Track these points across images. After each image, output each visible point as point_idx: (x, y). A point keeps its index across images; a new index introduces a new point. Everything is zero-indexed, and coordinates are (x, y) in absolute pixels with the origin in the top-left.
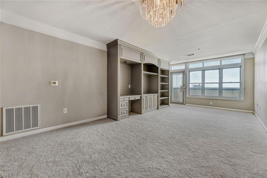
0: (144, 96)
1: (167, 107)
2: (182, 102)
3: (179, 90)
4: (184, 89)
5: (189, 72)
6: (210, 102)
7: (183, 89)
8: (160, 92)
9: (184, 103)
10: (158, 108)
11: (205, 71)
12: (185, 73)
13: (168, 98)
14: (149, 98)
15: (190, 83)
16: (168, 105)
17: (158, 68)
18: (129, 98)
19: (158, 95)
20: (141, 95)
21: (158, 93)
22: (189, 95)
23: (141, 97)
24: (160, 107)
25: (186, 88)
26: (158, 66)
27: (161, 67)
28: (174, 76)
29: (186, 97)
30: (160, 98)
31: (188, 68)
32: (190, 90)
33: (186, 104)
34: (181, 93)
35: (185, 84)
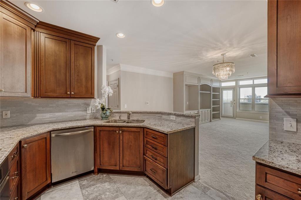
0: (200, 110)
1: (218, 120)
2: (233, 116)
3: (229, 105)
4: (235, 104)
5: (240, 88)
6: (260, 117)
7: (233, 104)
8: (213, 107)
9: (234, 117)
10: (211, 121)
11: (256, 88)
12: (235, 90)
13: (220, 113)
14: (203, 112)
15: (241, 98)
16: (219, 119)
17: (210, 87)
18: (190, 112)
19: (211, 110)
20: (198, 110)
21: (210, 108)
22: (239, 109)
23: (198, 112)
24: (213, 120)
25: (236, 103)
26: (211, 86)
27: (213, 86)
28: (225, 92)
29: (236, 111)
30: (212, 113)
31: (238, 84)
32: (241, 105)
33: (236, 118)
34: (231, 108)
35: (235, 99)
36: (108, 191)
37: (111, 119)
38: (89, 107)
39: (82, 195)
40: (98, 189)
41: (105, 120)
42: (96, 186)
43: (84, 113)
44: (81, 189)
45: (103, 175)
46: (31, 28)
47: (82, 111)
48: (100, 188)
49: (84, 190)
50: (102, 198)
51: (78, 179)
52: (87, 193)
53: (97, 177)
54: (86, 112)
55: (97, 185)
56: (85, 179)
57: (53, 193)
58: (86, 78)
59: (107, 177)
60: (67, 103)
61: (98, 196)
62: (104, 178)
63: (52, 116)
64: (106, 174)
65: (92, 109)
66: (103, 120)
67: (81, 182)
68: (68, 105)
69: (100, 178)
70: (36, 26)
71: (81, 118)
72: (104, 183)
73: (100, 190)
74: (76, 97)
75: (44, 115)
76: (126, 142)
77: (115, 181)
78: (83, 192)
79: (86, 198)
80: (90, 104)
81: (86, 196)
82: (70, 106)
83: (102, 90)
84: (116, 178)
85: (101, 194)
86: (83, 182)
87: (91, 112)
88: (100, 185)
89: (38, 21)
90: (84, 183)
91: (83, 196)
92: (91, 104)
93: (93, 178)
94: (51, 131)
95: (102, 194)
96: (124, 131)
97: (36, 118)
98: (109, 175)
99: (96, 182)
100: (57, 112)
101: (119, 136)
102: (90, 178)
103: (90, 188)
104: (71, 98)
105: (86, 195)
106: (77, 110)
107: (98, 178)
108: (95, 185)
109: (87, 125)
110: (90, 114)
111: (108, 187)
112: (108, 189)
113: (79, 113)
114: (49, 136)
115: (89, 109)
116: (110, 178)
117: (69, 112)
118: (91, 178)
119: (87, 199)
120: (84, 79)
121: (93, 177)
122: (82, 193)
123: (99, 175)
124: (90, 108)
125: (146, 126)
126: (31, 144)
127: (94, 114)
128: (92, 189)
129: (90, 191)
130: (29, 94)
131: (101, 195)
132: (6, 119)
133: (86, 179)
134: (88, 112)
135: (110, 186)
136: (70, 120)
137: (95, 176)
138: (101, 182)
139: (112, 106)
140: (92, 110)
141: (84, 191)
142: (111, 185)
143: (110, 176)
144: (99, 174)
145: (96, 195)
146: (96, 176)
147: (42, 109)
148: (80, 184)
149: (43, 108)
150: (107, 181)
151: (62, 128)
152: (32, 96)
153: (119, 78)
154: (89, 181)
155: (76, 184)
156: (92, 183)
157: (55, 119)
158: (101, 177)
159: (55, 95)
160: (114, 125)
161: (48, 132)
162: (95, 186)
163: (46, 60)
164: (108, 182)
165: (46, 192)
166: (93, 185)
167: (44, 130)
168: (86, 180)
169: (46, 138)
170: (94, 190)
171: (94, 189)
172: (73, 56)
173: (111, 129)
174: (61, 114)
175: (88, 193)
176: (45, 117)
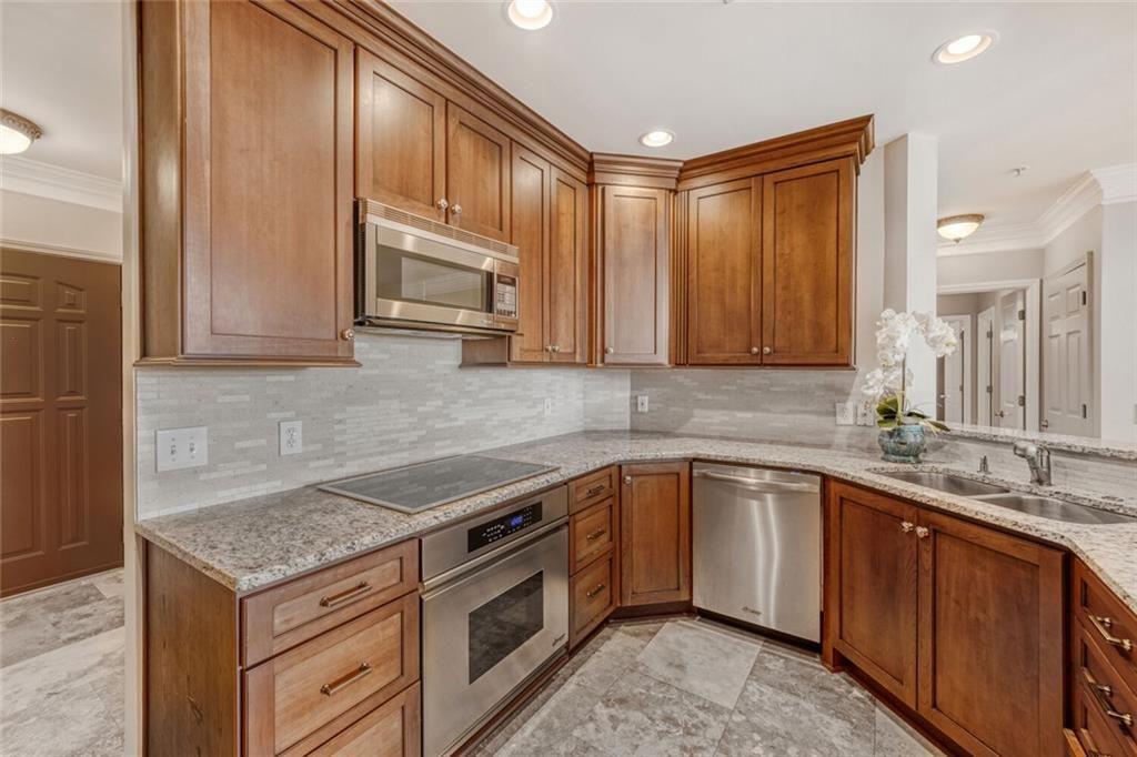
36: (822, 753)
37: (934, 464)
38: (845, 402)
39: (739, 693)
40: (797, 715)
41: (896, 462)
42: (798, 704)
43: (824, 422)
44: (751, 673)
45: (851, 689)
46: (666, 189)
47: (819, 413)
48: (804, 718)
49: (755, 684)
50: (785, 752)
51: (765, 641)
52: (755, 699)
53: (823, 677)
54: (832, 418)
55: (801, 702)
56: (783, 658)
57: (690, 633)
58: (818, 294)
59: (862, 705)
60: (766, 381)
61: (777, 734)
62: (845, 700)
63: (727, 419)
64: (867, 692)
65: (856, 408)
66: (888, 461)
67: (766, 655)
68: (772, 389)
69: (832, 690)
70: (678, 180)
71: (813, 439)
72: (832, 715)
73: (801, 722)
74: (778, 361)
75: (710, 413)
76: (953, 595)
77: (885, 745)
78: (750, 688)
79: (742, 710)
80: (851, 388)
81: (747, 705)
82: (775, 392)
83: (877, 334)
84: (897, 735)
85: (791, 739)
86: (770, 661)
87: (856, 423)
88: (814, 710)
89: (681, 164)
90: (770, 666)
91: (741, 697)
92: (854, 390)
93: (809, 670)
94: (695, 460)
95: (795, 742)
96: (945, 534)
97: (692, 420)
98: (875, 704)
99: (807, 689)
100: (739, 409)
101: (914, 549)
102: (800, 663)
103: (778, 694)
104: (766, 365)
105: (750, 703)
106: (798, 408)
107: (828, 684)
108: (799, 696)
109: (795, 467)
110: (849, 429)
111: (836, 741)
112: (832, 745)
113: (809, 421)
114: (687, 470)
115: (843, 410)
116: (872, 720)
117: (774, 413)
118: (804, 665)
119: (744, 714)
120: (807, 298)
121: (812, 667)
122: (745, 689)
123: (837, 676)
124: (850, 405)
125: (1076, 547)
126: (642, 479)
127: (868, 430)
128: (779, 698)
129: (769, 699)
130: (663, 357)
131: (790, 743)
132: (642, 413)
133: (786, 659)
134: (840, 420)
135: (846, 744)
136: (750, 437)
137: (822, 670)
138: (826, 705)
139: (1057, 410)
140: (856, 415)
141: (753, 687)
142: (851, 741)
143: (873, 711)
144: (843, 674)
145: (776, 729)
146: (824, 674)
147: (704, 397)
148: (759, 660)
149: (707, 394)
150: (845, 717)
151: (719, 459)
152: (670, 363)
153: (1091, 254)
154: (791, 672)
155: (749, 652)
156: (793, 682)
157: (734, 429)
158: (837, 689)
159: (721, 357)
160: (893, 492)
161: (685, 459)
162: (793, 699)
163: (701, 261)
164: (852, 723)
165: (680, 622)
166: (791, 691)
167: (672, 453)
168: (782, 661)
169: (678, 474)
170: (783, 708)
171: (785, 704)
172: (769, 225)
173: (884, 504)
174: (749, 415)
175: (761, 701)
176: (709, 421)
